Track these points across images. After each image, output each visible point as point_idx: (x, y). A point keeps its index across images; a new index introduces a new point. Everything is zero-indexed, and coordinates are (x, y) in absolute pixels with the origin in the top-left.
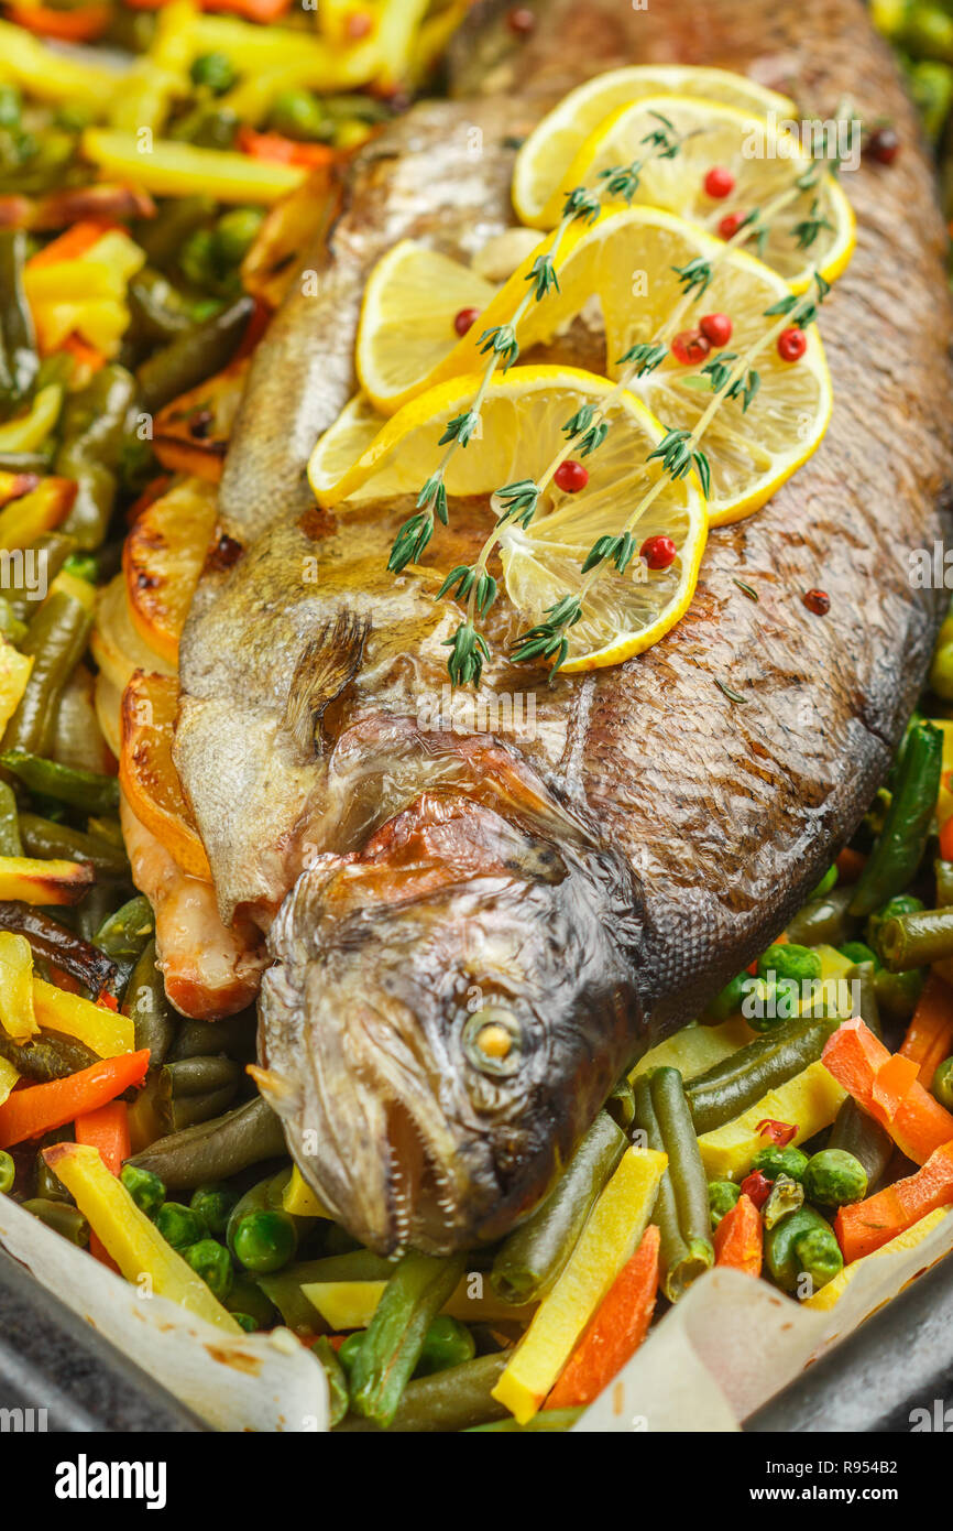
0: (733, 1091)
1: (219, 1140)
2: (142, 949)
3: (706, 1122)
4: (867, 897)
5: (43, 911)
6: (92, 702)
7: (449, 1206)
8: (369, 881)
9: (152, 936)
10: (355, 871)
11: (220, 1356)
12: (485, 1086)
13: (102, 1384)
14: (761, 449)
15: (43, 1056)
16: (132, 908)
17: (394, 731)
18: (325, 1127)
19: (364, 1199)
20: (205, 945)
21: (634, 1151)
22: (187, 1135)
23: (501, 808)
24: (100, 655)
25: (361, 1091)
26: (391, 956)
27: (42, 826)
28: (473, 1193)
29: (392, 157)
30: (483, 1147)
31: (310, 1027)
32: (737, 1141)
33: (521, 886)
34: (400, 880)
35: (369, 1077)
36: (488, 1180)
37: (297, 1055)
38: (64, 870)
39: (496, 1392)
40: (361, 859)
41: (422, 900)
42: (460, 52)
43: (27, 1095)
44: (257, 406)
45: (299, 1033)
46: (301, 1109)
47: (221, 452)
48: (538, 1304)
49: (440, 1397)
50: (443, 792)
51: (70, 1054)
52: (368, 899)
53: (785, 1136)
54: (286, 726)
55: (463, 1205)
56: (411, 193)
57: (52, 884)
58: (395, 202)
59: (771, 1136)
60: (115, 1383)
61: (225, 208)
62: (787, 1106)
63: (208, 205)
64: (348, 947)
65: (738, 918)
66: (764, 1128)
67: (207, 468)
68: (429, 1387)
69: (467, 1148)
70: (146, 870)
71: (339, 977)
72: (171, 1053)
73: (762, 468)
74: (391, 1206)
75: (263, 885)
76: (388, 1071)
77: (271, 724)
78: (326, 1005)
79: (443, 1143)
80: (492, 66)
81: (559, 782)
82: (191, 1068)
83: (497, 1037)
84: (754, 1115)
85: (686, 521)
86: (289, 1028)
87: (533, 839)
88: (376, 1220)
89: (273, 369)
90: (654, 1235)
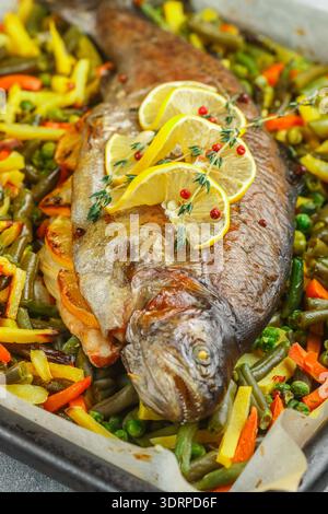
0: (263, 370)
1: (116, 401)
2: (79, 350)
3: (258, 379)
4: (287, 311)
5: (45, 345)
6: (44, 285)
7: (198, 404)
8: (153, 315)
9: (81, 346)
10: (148, 313)
11: (138, 457)
12: (203, 368)
13: (105, 469)
14: (238, 181)
15: (55, 385)
16: (71, 340)
17: (149, 273)
18: (156, 387)
19: (172, 405)
20: (100, 345)
21: (241, 388)
22: (104, 402)
23: (187, 290)
24: (44, 269)
25: (166, 375)
26: (166, 335)
27: (37, 321)
28: (205, 400)
29: (101, 116)
30: (205, 386)
31: (145, 359)
32: (268, 383)
33: (199, 311)
34: (163, 314)
35: (167, 370)
36: (208, 396)
37: (142, 368)
38: (49, 331)
39: (218, 460)
40: (148, 310)
41: (172, 318)
42: (103, 90)
43: (53, 397)
44: (78, 190)
45: (142, 362)
46: (146, 384)
47: (69, 206)
48: (223, 435)
49: (200, 465)
50: (168, 288)
51: (64, 383)
52: (155, 320)
53: (282, 380)
54: (114, 277)
55: (202, 404)
56: (109, 126)
57: (46, 336)
58: (105, 129)
59: (278, 381)
60: (108, 469)
61: (43, 142)
62: (280, 371)
63: (39, 142)
64: (153, 334)
65: (261, 315)
66: (275, 378)
67: (64, 212)
68: (196, 463)
69: (201, 387)
70: (73, 329)
71: (152, 343)
72: (94, 379)
73: (240, 186)
74: (181, 407)
75: (117, 323)
76: (173, 367)
77: (109, 278)
78: (149, 352)
79: (194, 386)
80: (117, 91)
81: (203, 281)
82: (102, 382)
83: (203, 354)
84: (271, 375)
85: (222, 202)
86: (137, 361)
87: (198, 298)
88: (177, 412)
89: (82, 179)
90: (254, 409)
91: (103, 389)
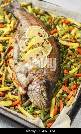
3: (56, 94)
9: (18, 90)
15: (14, 100)
17: (31, 75)
39: (50, 116)
57: (11, 88)
85: (46, 57)
90: (56, 103)
91: (24, 101)
